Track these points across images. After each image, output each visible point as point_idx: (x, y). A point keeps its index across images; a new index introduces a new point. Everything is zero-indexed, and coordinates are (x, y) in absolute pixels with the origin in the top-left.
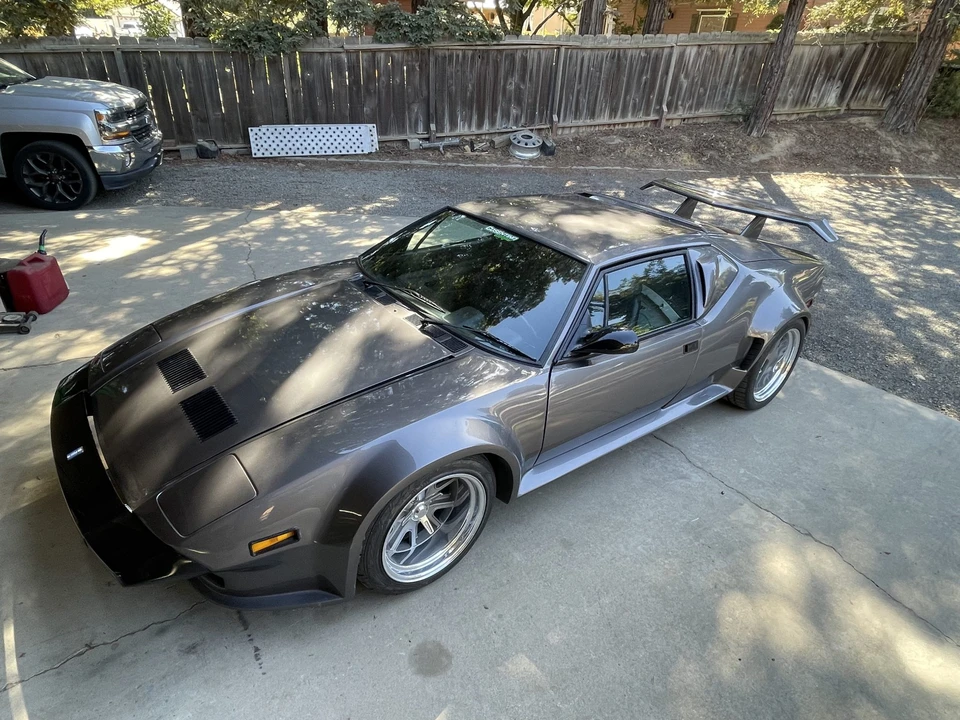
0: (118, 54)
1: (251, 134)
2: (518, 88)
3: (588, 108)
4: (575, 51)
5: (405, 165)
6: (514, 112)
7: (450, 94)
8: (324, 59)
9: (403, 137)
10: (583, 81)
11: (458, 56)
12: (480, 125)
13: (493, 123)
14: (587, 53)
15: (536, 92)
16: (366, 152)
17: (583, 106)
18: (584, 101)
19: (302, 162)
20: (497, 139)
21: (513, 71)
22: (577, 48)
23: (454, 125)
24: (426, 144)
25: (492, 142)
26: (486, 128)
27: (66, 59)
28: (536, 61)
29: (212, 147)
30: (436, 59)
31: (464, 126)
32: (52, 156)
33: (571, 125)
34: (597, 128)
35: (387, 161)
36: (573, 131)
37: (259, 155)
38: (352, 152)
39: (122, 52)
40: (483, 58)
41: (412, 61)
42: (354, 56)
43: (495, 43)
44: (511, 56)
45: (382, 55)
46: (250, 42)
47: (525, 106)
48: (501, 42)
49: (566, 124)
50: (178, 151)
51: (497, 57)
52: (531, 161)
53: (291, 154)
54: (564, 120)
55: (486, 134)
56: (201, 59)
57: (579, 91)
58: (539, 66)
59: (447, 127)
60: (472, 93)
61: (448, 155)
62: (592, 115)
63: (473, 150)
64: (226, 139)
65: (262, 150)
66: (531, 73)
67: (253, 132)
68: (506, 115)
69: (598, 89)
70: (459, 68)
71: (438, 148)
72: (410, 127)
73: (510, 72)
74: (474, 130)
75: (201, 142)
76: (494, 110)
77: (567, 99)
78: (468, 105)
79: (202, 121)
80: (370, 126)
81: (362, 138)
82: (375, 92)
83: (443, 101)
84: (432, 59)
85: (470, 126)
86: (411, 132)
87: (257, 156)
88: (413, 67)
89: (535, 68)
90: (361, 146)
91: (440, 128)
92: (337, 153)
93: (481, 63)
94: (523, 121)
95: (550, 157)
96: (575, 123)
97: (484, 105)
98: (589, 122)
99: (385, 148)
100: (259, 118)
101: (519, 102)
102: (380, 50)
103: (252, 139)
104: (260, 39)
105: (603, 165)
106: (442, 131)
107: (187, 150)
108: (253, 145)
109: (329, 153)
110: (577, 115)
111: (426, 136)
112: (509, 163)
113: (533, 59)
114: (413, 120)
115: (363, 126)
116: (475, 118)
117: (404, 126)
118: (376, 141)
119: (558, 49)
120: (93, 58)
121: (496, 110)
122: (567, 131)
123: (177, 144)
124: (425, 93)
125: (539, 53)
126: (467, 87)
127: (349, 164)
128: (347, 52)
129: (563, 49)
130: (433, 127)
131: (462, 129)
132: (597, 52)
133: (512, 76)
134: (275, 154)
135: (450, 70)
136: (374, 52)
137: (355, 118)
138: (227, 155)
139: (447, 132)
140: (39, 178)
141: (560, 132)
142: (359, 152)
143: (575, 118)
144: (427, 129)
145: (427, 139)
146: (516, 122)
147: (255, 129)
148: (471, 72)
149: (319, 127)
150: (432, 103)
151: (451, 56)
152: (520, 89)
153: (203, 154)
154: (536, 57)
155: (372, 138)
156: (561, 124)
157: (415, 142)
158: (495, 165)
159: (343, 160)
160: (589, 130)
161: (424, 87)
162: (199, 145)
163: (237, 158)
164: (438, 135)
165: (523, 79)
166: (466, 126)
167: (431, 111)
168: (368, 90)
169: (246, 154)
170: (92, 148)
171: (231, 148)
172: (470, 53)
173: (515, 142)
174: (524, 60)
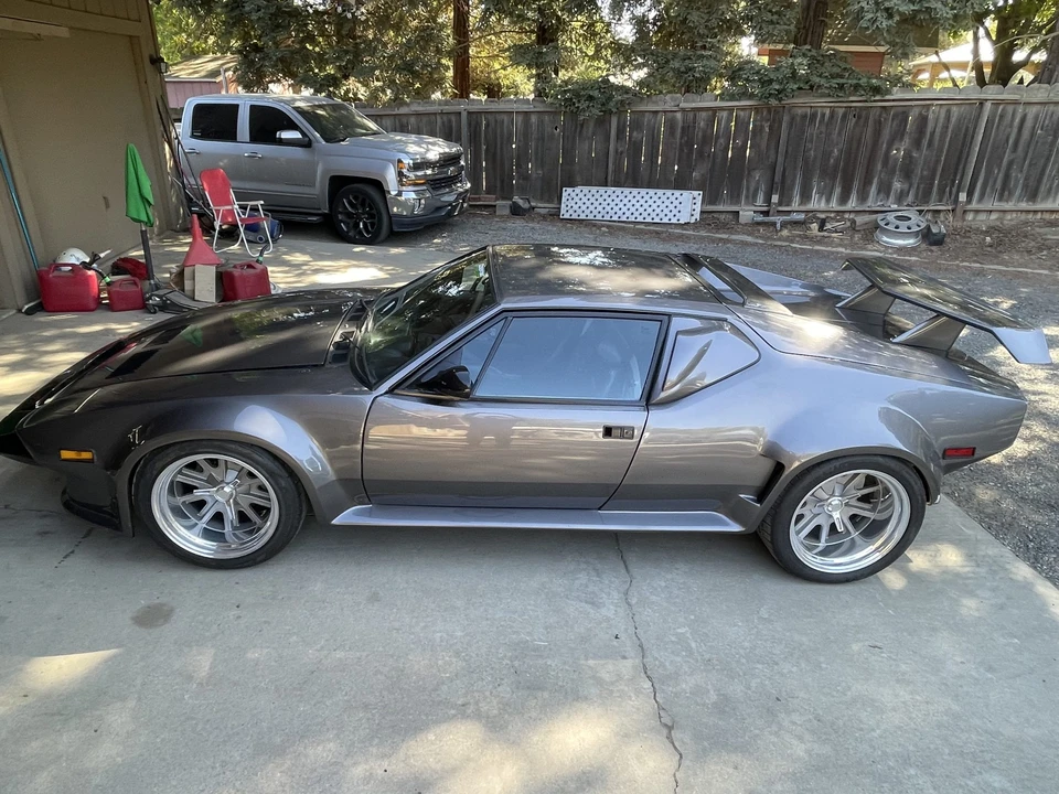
0: (464, 114)
1: (564, 194)
2: (908, 155)
3: (1026, 186)
4: (1010, 109)
5: (721, 239)
6: (897, 185)
7: (806, 161)
8: (656, 120)
9: (734, 208)
10: (1020, 148)
11: (823, 115)
12: (844, 199)
13: (863, 198)
14: (1033, 110)
15: (937, 162)
16: (682, 222)
17: (1017, 181)
18: (1018, 177)
19: (608, 227)
20: (860, 219)
21: (903, 135)
22: (1016, 103)
23: (806, 197)
24: (760, 218)
25: (853, 222)
26: (852, 204)
27: (425, 119)
28: (941, 120)
29: (526, 206)
30: (793, 118)
31: (819, 200)
32: (361, 197)
33: (990, 207)
34: (1039, 216)
35: (703, 233)
36: (994, 216)
37: (567, 216)
38: (665, 220)
39: (469, 113)
40: (859, 117)
41: (761, 121)
42: (691, 115)
43: (877, 98)
44: (902, 116)
45: (725, 114)
46: (579, 102)
47: (916, 181)
48: (887, 97)
49: (981, 207)
50: (495, 206)
51: (880, 116)
52: (900, 250)
53: (599, 217)
54: (981, 200)
55: (850, 212)
56: (534, 119)
57: (1010, 164)
58: (946, 127)
59: (797, 199)
60: (838, 160)
61: (785, 233)
62: (1033, 197)
63: (821, 229)
64: (542, 199)
65: (571, 212)
66: (933, 134)
67: (567, 192)
68: (885, 189)
69: (1048, 159)
70: (823, 129)
71: (774, 224)
72: (747, 197)
73: (898, 135)
74: (834, 205)
75: (516, 198)
76: (867, 182)
77: (989, 172)
78: (829, 174)
79: (524, 179)
80: (696, 193)
81: (683, 206)
82: (709, 156)
83: (795, 168)
84: (786, 118)
85: (828, 201)
86: (747, 203)
87: (565, 217)
88: (762, 127)
89: (938, 130)
90: (678, 214)
91: (783, 201)
92: (649, 220)
93: (856, 122)
94: (910, 198)
95: (934, 248)
96: (997, 205)
97: (853, 175)
98: (1024, 205)
99: (707, 219)
100: (578, 179)
101: (907, 174)
102: (722, 109)
103: (564, 200)
104: (591, 98)
105: (1021, 265)
106: (788, 205)
107: (503, 206)
108: (563, 205)
109: (640, 219)
110: (1004, 192)
111: (765, 209)
112: (866, 249)
113: (937, 119)
114: (752, 189)
115: (686, 193)
116: (838, 190)
117: (739, 196)
118: (698, 210)
119: (981, 104)
120: (445, 118)
121: (871, 183)
122: (982, 217)
123: (497, 199)
124: (773, 157)
125: (949, 111)
126: (832, 151)
127: (657, 233)
128: (683, 110)
129: (988, 105)
130: (775, 199)
131: (817, 203)
132: (1052, 108)
133: (902, 139)
134: (583, 217)
135: (813, 131)
136: (714, 110)
137: (681, 183)
138: (538, 213)
139: (795, 205)
140: (349, 215)
141: (970, 217)
142: (674, 221)
143: (1000, 199)
144: (768, 200)
145: (766, 213)
146: (900, 199)
147: (570, 190)
148: (839, 134)
149: (635, 191)
150: (779, 169)
151: (814, 116)
152: (911, 157)
153: (516, 211)
154: (943, 115)
155: (694, 207)
156: (974, 205)
157: (747, 214)
158: (843, 250)
159: (651, 228)
160: (1023, 217)
161: (772, 152)
162: (514, 203)
163: (544, 217)
164: (780, 209)
165: (917, 143)
166: (823, 200)
167: (776, 179)
168: (701, 153)
169: (555, 215)
170: (389, 192)
171: (543, 207)
172: (841, 111)
173: (882, 224)
174: (923, 120)
